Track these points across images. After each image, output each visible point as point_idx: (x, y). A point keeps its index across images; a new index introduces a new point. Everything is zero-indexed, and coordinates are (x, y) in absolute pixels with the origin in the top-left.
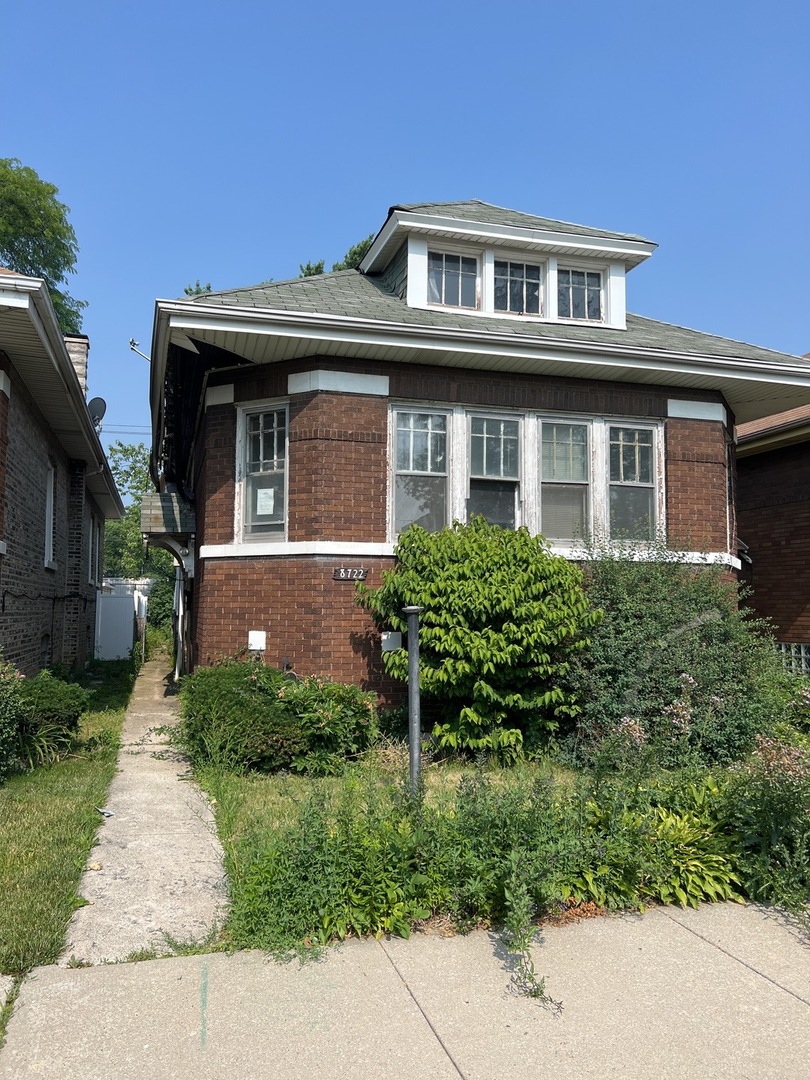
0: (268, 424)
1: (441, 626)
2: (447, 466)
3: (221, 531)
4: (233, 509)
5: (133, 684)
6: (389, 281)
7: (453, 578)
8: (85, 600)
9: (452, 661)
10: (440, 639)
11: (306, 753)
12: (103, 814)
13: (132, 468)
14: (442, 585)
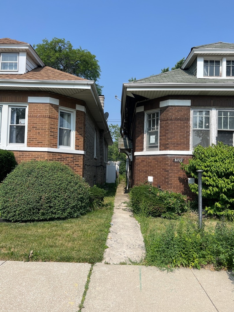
0: (154, 117)
1: (208, 177)
2: (210, 127)
3: (140, 148)
4: (143, 142)
5: (116, 189)
6: (191, 71)
7: (212, 161)
8: (104, 167)
9: (212, 187)
10: (208, 180)
11: (166, 212)
12: (111, 224)
13: (115, 131)
14: (208, 164)
